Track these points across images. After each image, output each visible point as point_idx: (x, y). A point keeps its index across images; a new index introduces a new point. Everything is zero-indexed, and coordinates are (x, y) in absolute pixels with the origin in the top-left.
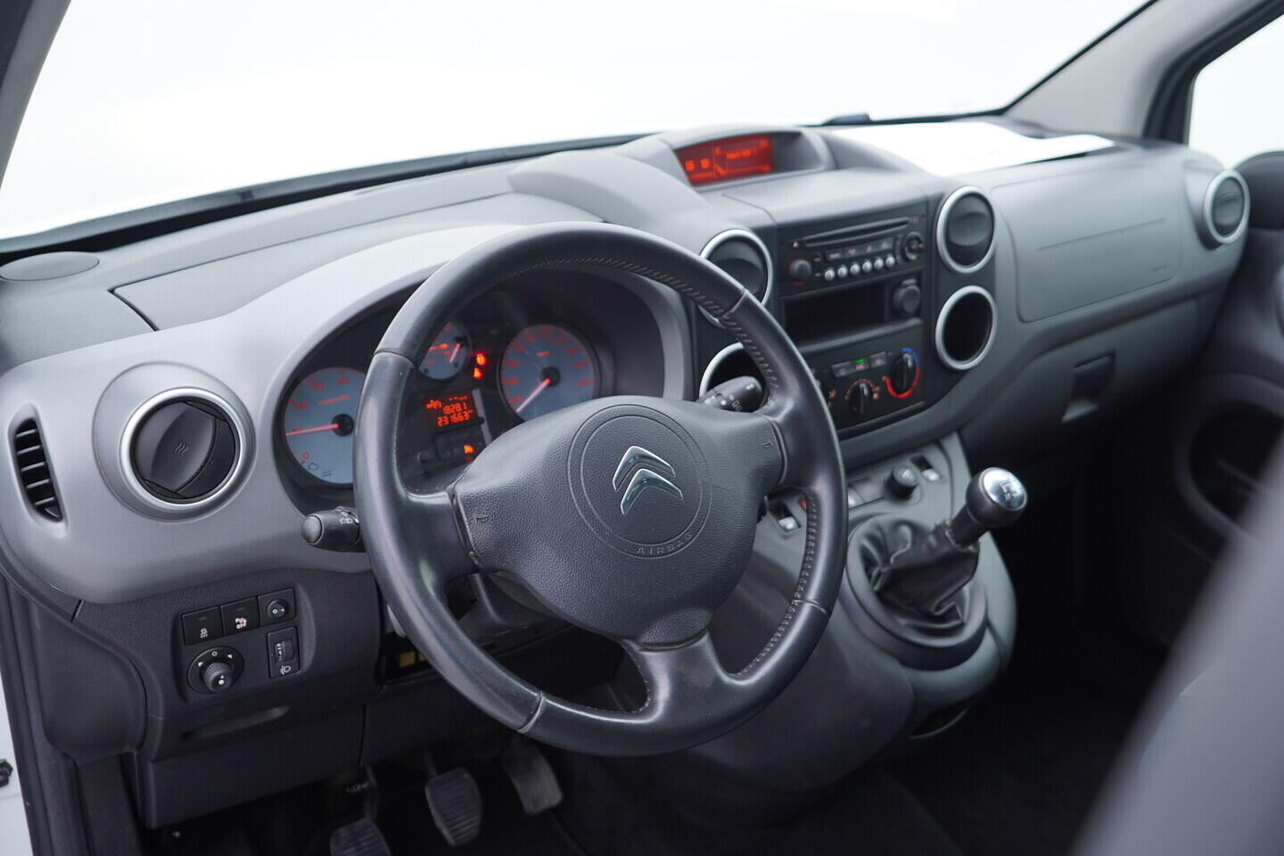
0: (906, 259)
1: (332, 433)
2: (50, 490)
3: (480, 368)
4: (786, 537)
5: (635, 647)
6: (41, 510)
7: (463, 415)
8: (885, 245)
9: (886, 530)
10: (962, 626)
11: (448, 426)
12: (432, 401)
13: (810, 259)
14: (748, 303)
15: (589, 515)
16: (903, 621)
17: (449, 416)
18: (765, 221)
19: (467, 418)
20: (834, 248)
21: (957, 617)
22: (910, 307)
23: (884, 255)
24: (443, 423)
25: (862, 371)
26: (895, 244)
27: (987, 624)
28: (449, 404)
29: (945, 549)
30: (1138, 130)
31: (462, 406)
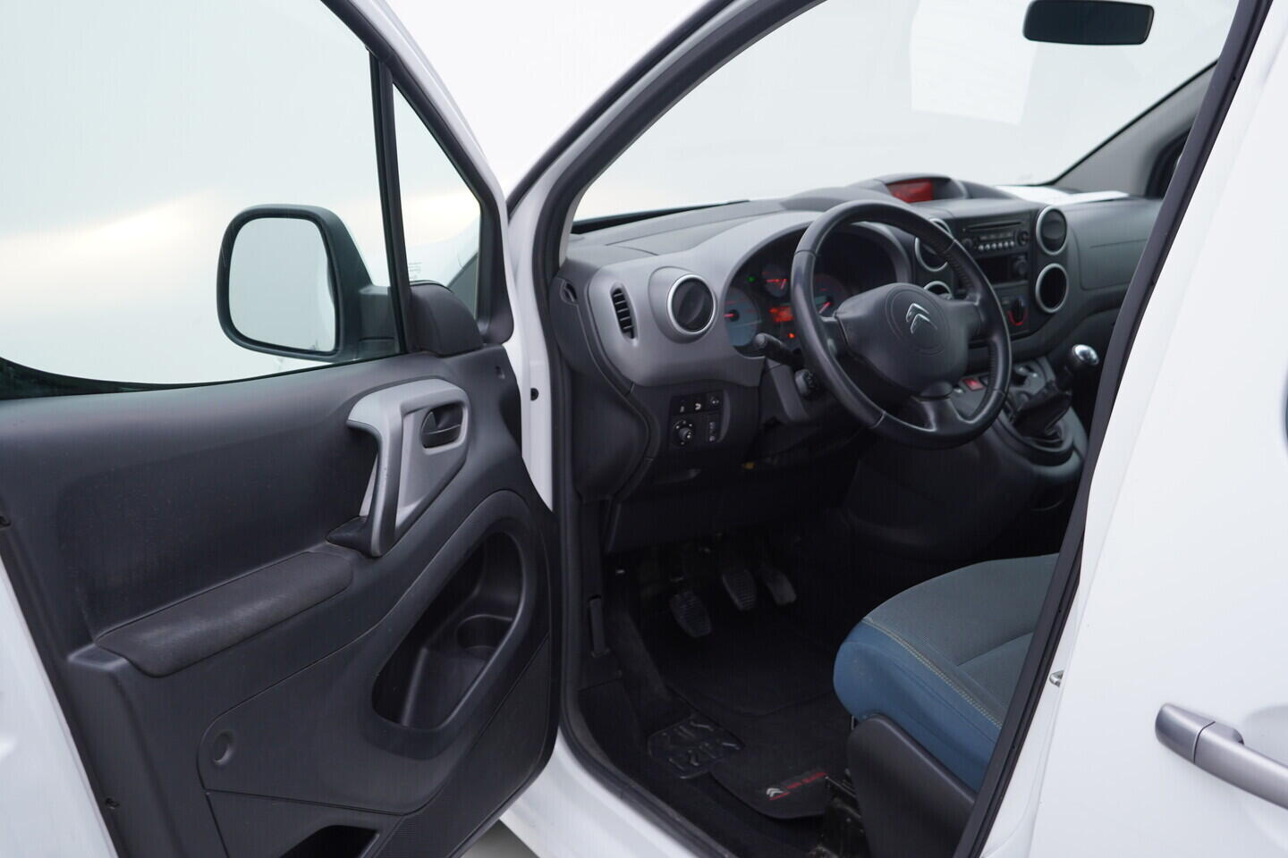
0: (1020, 244)
2: (629, 322)
5: (917, 400)
6: (624, 331)
8: (1009, 235)
10: (1061, 443)
12: (773, 309)
13: (972, 238)
14: (956, 245)
15: (897, 331)
16: (1030, 438)
18: (949, 216)
20: (983, 233)
21: (1058, 437)
22: (1022, 272)
23: (1008, 239)
26: (1014, 234)
27: (1073, 447)
29: (1052, 394)
30: (1143, 193)
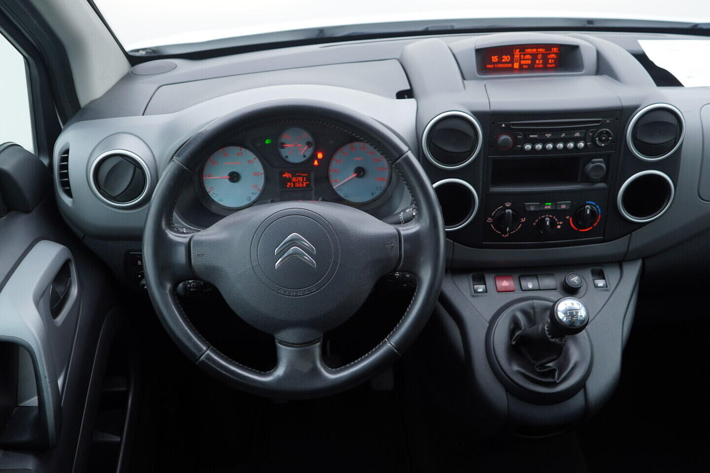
0: (595, 145)
1: (227, 180)
3: (319, 160)
4: (473, 296)
7: (303, 184)
9: (537, 310)
11: (292, 188)
12: (286, 173)
13: (513, 136)
15: (257, 266)
17: (294, 183)
19: (305, 186)
20: (534, 132)
22: (597, 176)
23: (576, 140)
24: (290, 186)
25: (548, 210)
26: (586, 134)
27: (581, 385)
28: (296, 176)
31: (303, 179)
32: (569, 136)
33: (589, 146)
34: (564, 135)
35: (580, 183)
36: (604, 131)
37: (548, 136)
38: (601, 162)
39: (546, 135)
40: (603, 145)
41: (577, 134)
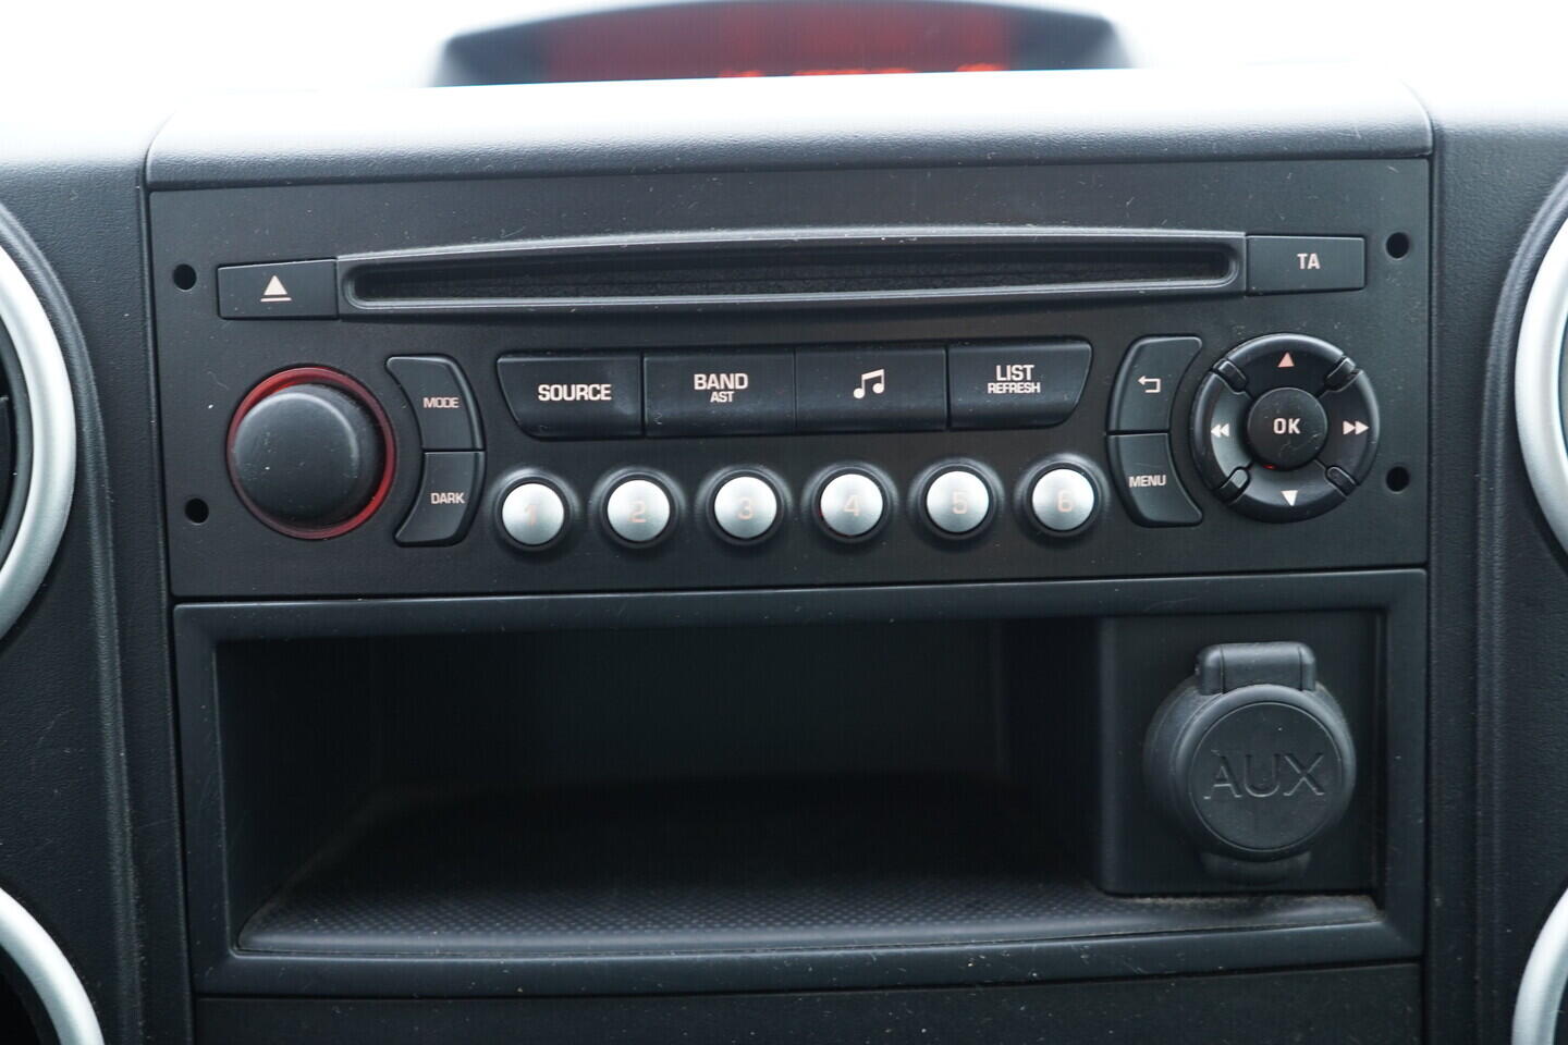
32: (927, 401)
33: (1148, 511)
34: (875, 381)
35: (1125, 893)
36: (1277, 351)
37: (722, 387)
38: (1292, 674)
39: (700, 382)
40: (1290, 497)
41: (1014, 383)
